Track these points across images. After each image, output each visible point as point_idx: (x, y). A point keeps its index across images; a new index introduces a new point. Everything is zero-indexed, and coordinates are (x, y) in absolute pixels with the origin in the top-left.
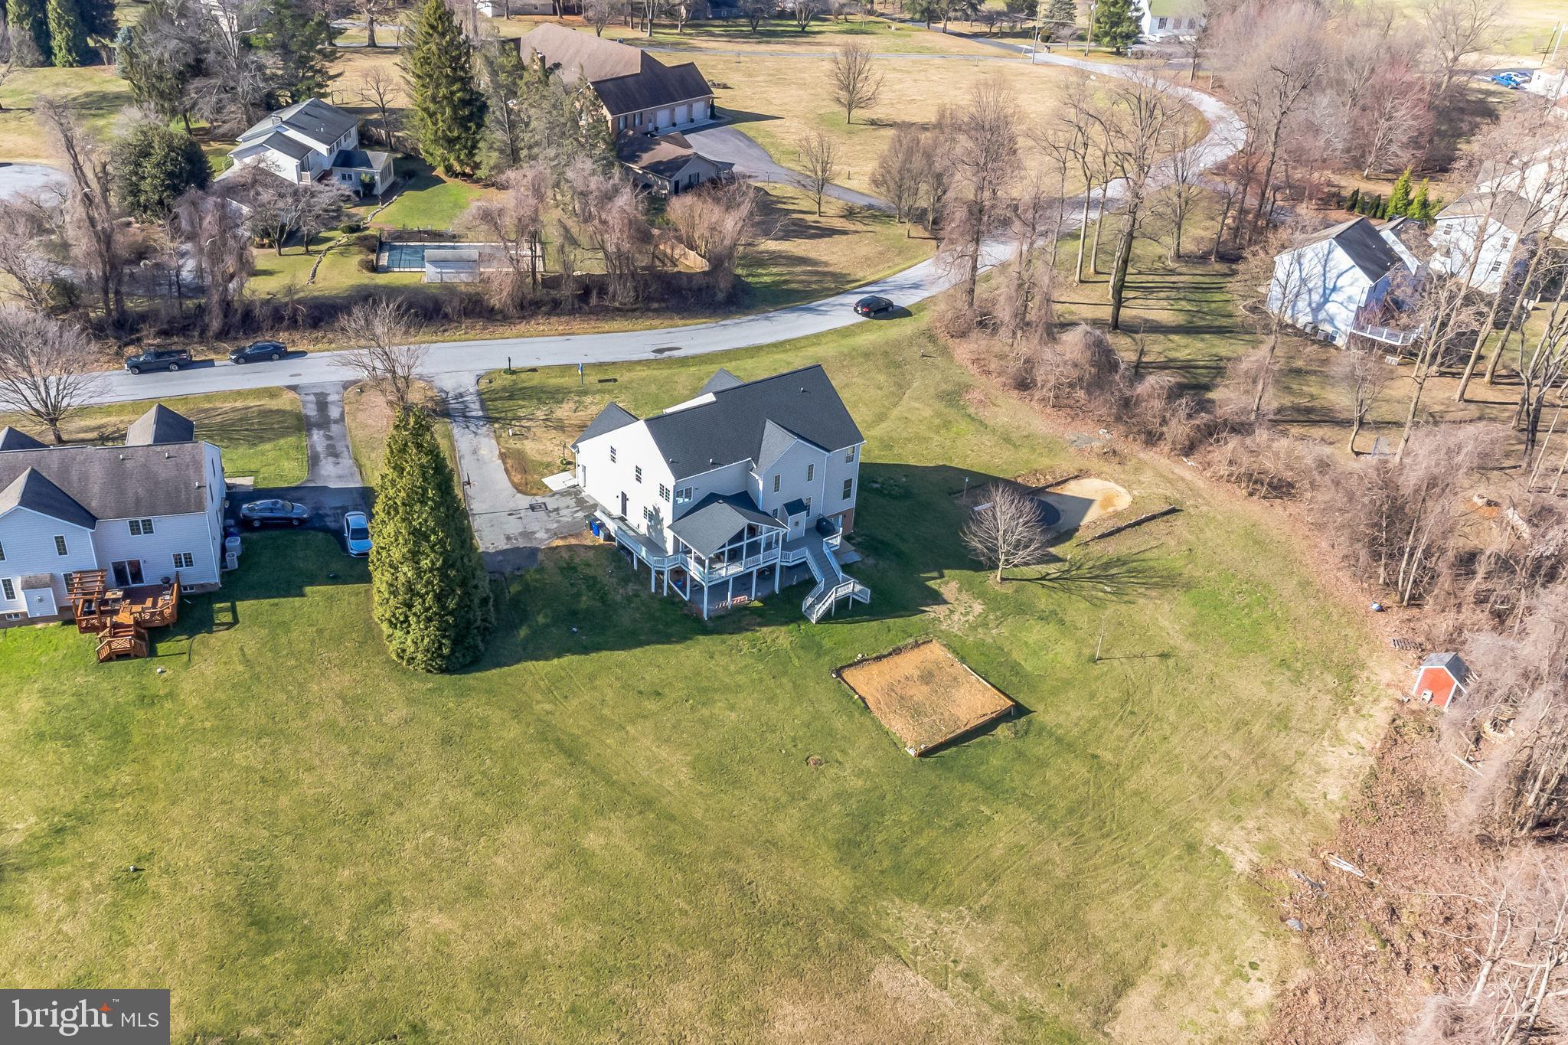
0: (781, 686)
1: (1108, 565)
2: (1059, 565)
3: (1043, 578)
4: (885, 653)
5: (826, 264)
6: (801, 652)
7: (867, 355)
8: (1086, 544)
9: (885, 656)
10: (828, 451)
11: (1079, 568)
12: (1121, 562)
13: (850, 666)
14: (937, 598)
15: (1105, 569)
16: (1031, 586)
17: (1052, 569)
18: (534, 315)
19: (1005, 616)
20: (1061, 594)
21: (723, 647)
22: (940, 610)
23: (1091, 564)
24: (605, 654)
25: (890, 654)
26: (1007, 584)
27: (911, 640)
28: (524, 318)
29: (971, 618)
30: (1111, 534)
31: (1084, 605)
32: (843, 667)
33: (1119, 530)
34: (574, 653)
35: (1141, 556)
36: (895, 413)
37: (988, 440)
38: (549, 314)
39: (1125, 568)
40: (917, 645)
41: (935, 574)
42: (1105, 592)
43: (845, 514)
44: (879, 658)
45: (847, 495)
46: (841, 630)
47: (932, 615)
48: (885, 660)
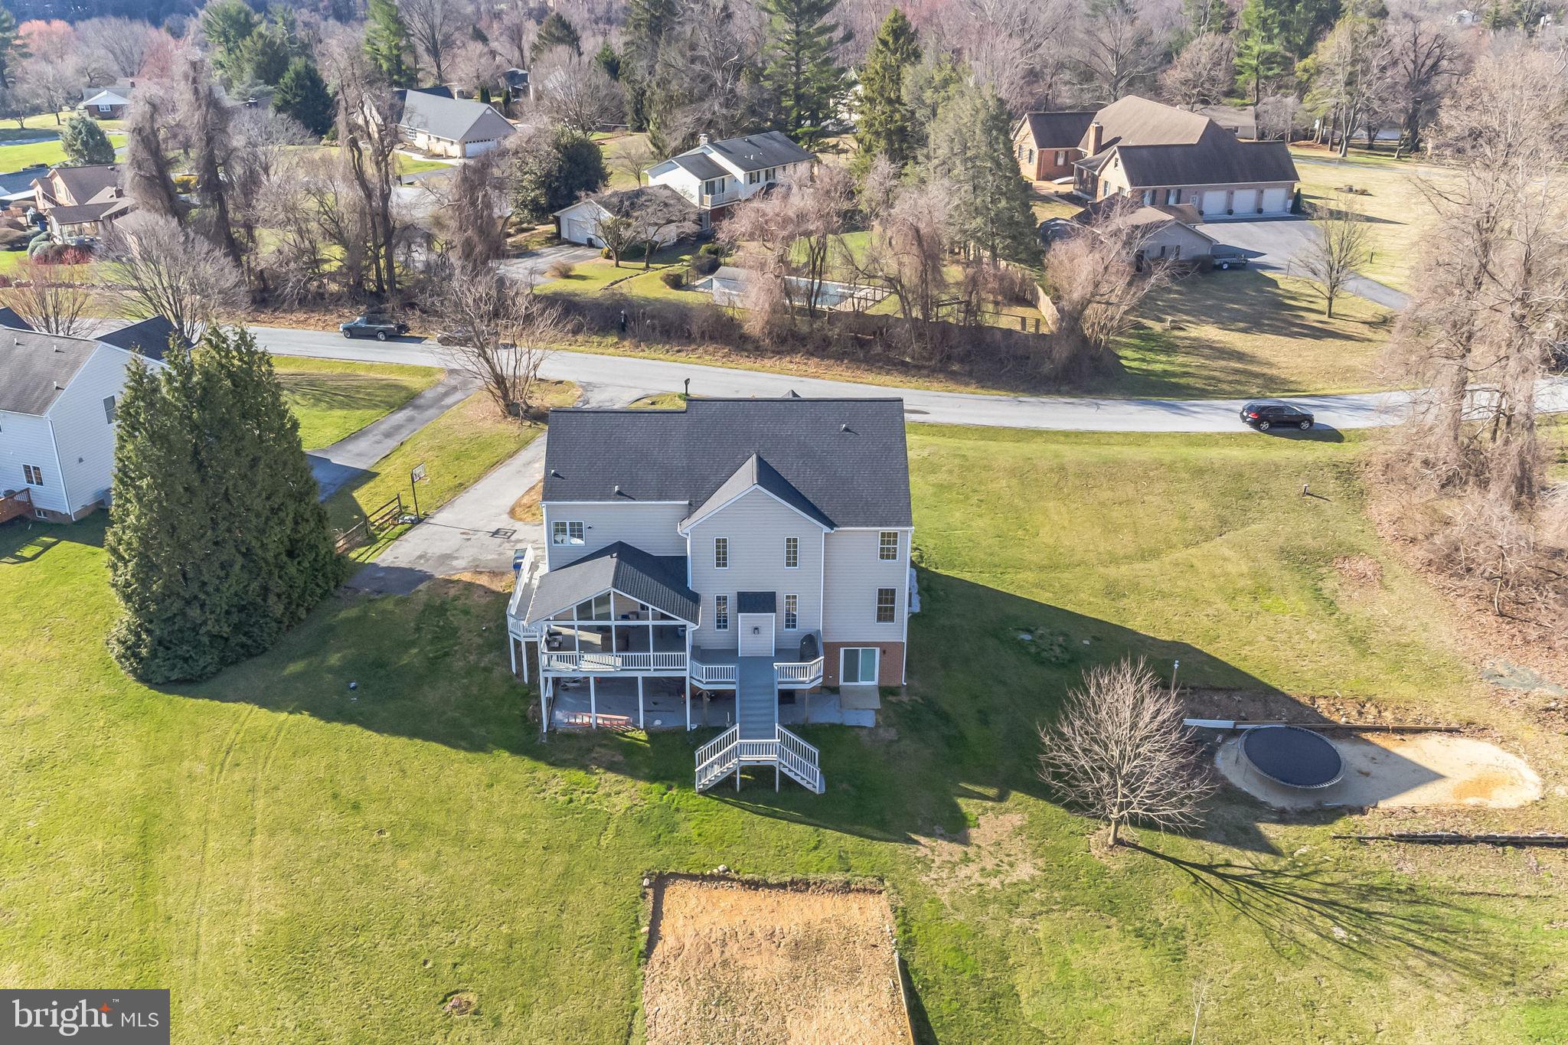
0: (543, 866)
1: (1370, 892)
2: (1264, 858)
3: (1209, 869)
4: (773, 880)
5: (1270, 365)
6: (630, 826)
7: (1199, 472)
8: (1362, 841)
9: (770, 886)
10: (831, 524)
11: (1303, 876)
12: (1412, 894)
13: (692, 877)
14: (956, 828)
15: (1364, 898)
16: (1173, 873)
17: (1243, 860)
18: (793, 351)
19: (1068, 903)
20: (1222, 906)
21: (521, 778)
22: (947, 849)
23: (1338, 877)
24: (354, 729)
25: (783, 886)
26: (1123, 854)
27: (838, 877)
28: (778, 353)
29: (994, 882)
30: (1436, 840)
31: (1255, 942)
32: (676, 876)
33: (1458, 840)
34: (315, 712)
35: (1473, 903)
36: (1180, 554)
37: (1318, 631)
38: (811, 354)
39: (1410, 910)
40: (846, 888)
41: (992, 792)
42: (1327, 937)
43: (886, 649)
44: (754, 885)
45: (885, 613)
46: (733, 817)
47: (922, 852)
48: (762, 893)
